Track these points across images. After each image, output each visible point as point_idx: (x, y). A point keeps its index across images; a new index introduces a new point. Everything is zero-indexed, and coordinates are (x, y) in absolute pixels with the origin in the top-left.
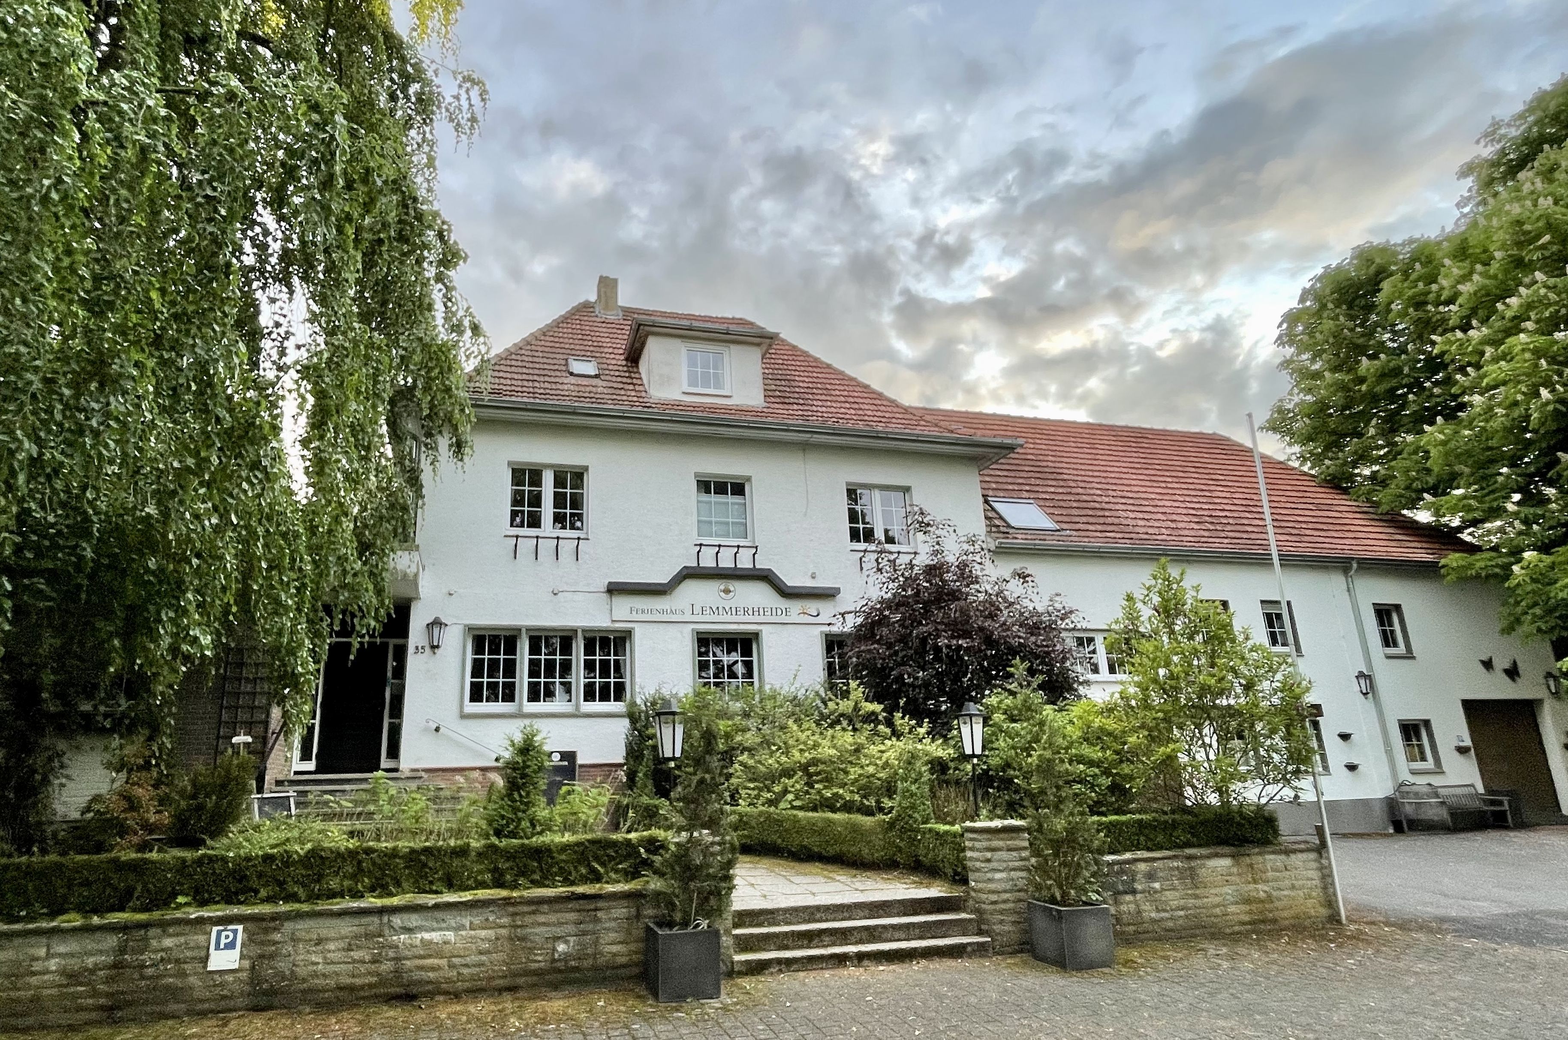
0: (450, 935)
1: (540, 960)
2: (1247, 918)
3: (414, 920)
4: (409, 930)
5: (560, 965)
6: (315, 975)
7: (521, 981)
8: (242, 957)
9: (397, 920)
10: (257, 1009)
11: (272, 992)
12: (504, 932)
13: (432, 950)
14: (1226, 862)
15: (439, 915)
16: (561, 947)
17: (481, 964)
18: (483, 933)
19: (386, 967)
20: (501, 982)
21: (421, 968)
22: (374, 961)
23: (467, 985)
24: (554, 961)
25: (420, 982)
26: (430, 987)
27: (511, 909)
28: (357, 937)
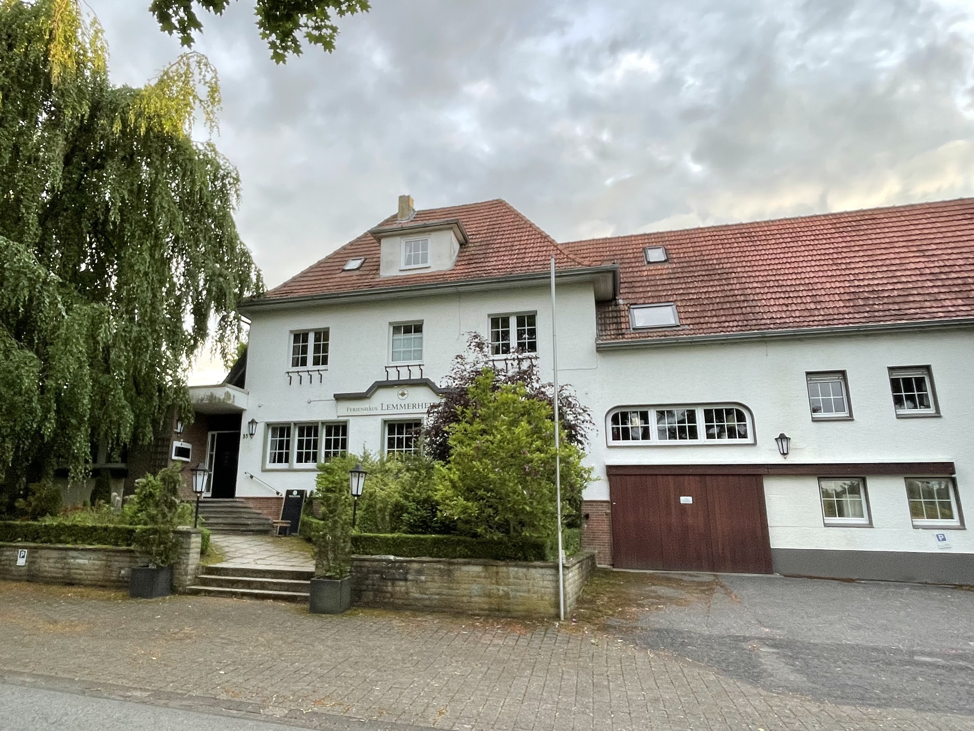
0: (86, 562)
1: (114, 577)
2: (486, 607)
3: (75, 554)
4: (73, 558)
5: (121, 579)
6: (45, 571)
7: (108, 584)
8: (26, 562)
9: (71, 553)
10: (28, 581)
11: (33, 576)
12: (104, 562)
13: (80, 567)
14: (478, 569)
15: (83, 553)
16: (123, 572)
17: (94, 575)
18: (97, 562)
19: (66, 571)
20: (99, 583)
21: (76, 574)
22: (62, 568)
23: (89, 582)
24: (119, 577)
25: (75, 579)
26: (78, 581)
27: (107, 553)
28: (59, 558)
